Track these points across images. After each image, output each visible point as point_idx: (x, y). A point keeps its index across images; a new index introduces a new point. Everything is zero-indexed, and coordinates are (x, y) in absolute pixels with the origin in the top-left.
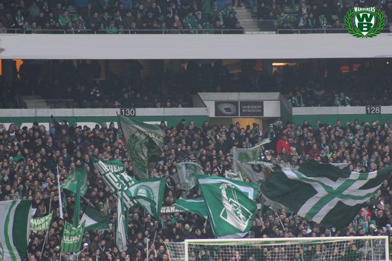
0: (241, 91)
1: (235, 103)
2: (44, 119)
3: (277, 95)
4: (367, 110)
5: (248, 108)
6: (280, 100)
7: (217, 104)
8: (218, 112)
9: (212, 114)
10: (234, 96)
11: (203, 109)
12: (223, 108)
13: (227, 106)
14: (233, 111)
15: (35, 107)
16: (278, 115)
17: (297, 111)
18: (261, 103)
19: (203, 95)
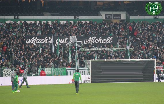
0: (113, 11)
1: (111, 15)
2: (49, 20)
3: (125, 12)
4: (154, 18)
5: (115, 17)
6: (126, 14)
7: (106, 15)
8: (106, 18)
9: (104, 18)
10: (111, 13)
11: (101, 17)
12: (107, 16)
13: (109, 16)
14: (111, 18)
15: (47, 16)
16: (125, 19)
17: (131, 18)
18: (120, 15)
19: (101, 12)
